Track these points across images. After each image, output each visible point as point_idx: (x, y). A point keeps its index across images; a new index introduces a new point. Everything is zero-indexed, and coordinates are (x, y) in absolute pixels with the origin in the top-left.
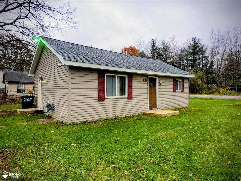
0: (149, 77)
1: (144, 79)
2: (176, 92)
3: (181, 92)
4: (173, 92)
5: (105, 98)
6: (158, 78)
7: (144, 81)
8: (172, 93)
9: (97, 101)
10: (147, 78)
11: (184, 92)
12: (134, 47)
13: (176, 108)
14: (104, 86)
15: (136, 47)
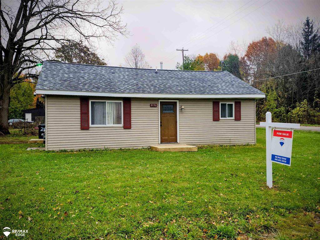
0: (160, 101)
1: (151, 104)
2: (219, 121)
3: (234, 121)
4: (212, 121)
5: (90, 126)
6: (179, 101)
7: (151, 107)
8: (212, 123)
9: (80, 129)
10: (157, 102)
11: (241, 121)
12: (271, 39)
13: (221, 145)
14: (89, 113)
15: (273, 38)
